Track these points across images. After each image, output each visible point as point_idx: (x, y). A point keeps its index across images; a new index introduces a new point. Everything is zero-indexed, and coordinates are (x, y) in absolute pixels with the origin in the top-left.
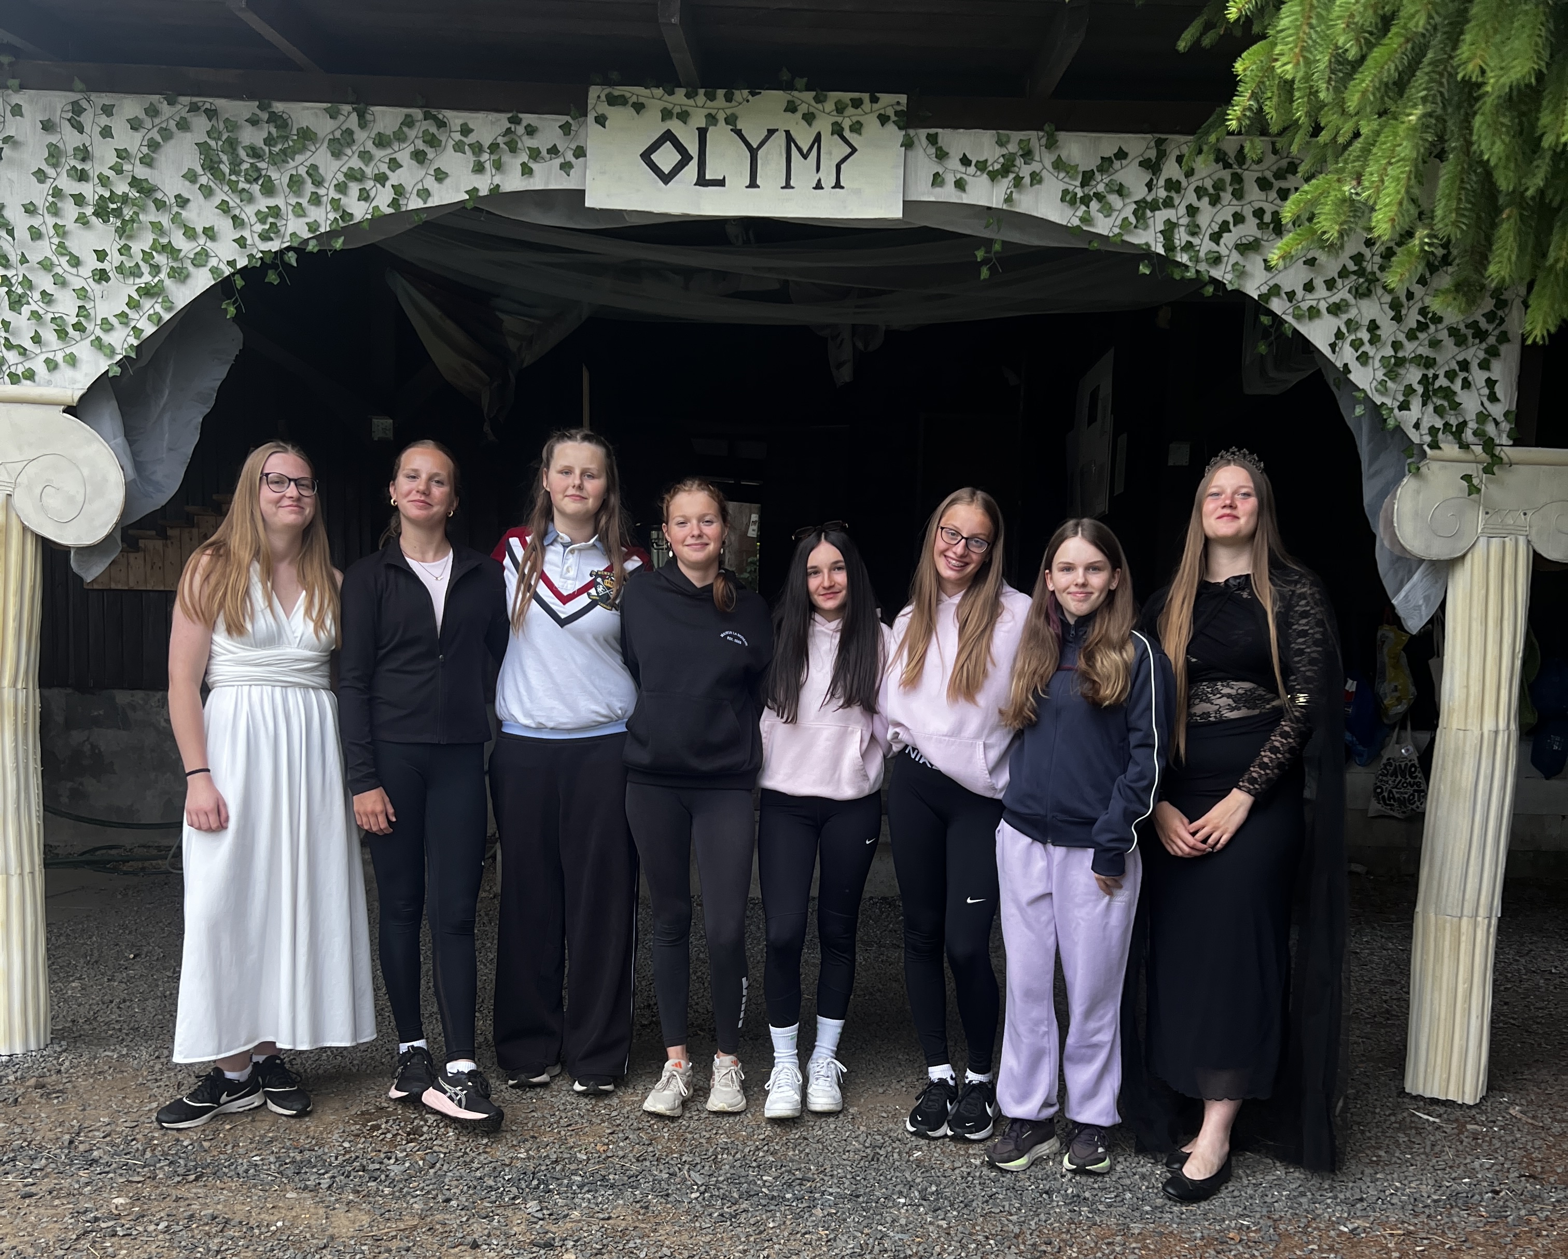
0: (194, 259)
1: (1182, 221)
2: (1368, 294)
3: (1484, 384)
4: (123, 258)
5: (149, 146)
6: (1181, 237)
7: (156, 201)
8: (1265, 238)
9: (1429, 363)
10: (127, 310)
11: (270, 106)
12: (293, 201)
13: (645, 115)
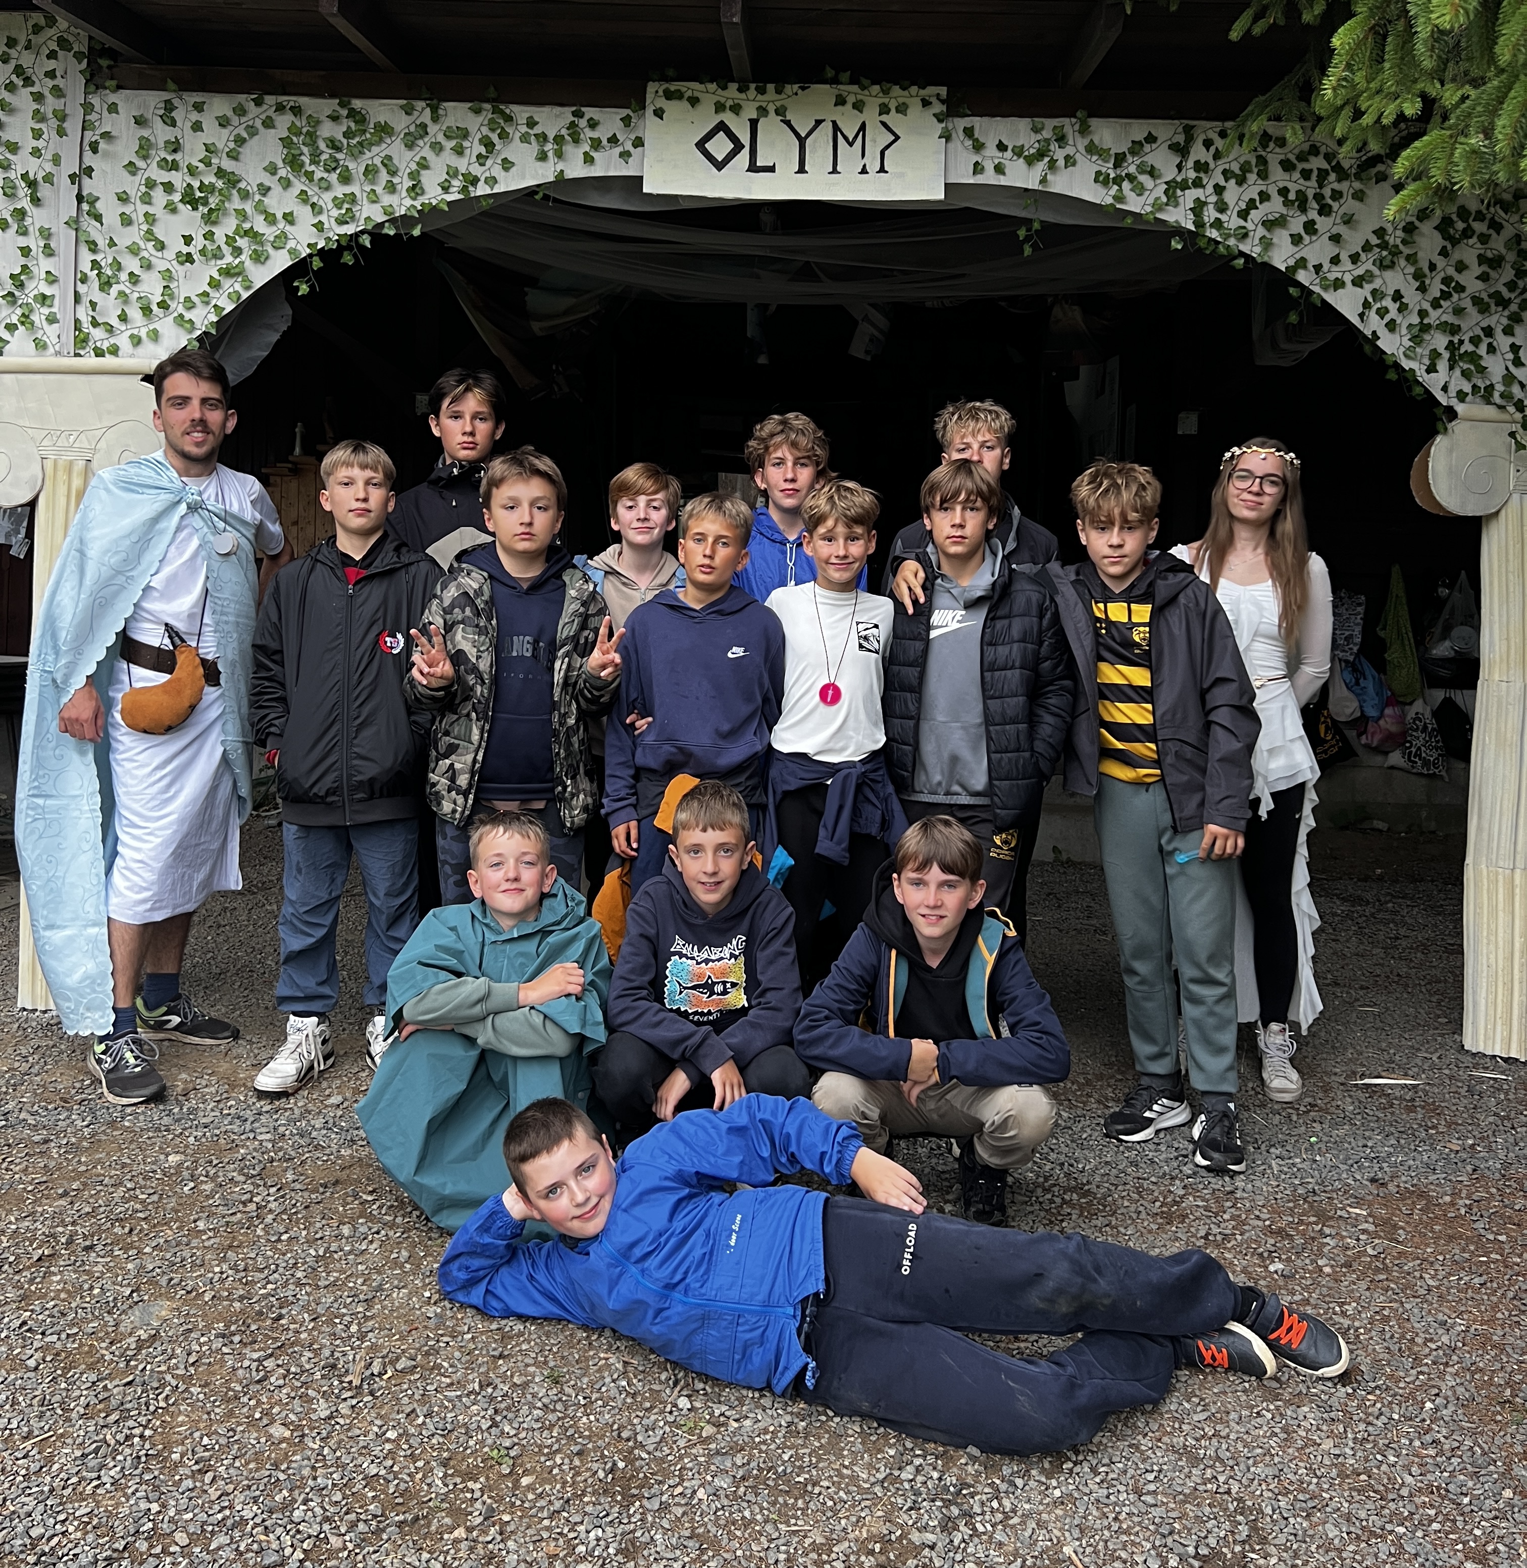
0: (274, 241)
1: (1209, 200)
2: (1392, 266)
3: (1508, 349)
4: (207, 242)
5: (235, 141)
6: (1210, 214)
7: (239, 191)
8: (1291, 214)
9: (1454, 330)
10: (208, 289)
11: (349, 103)
12: (368, 189)
13: (700, 108)
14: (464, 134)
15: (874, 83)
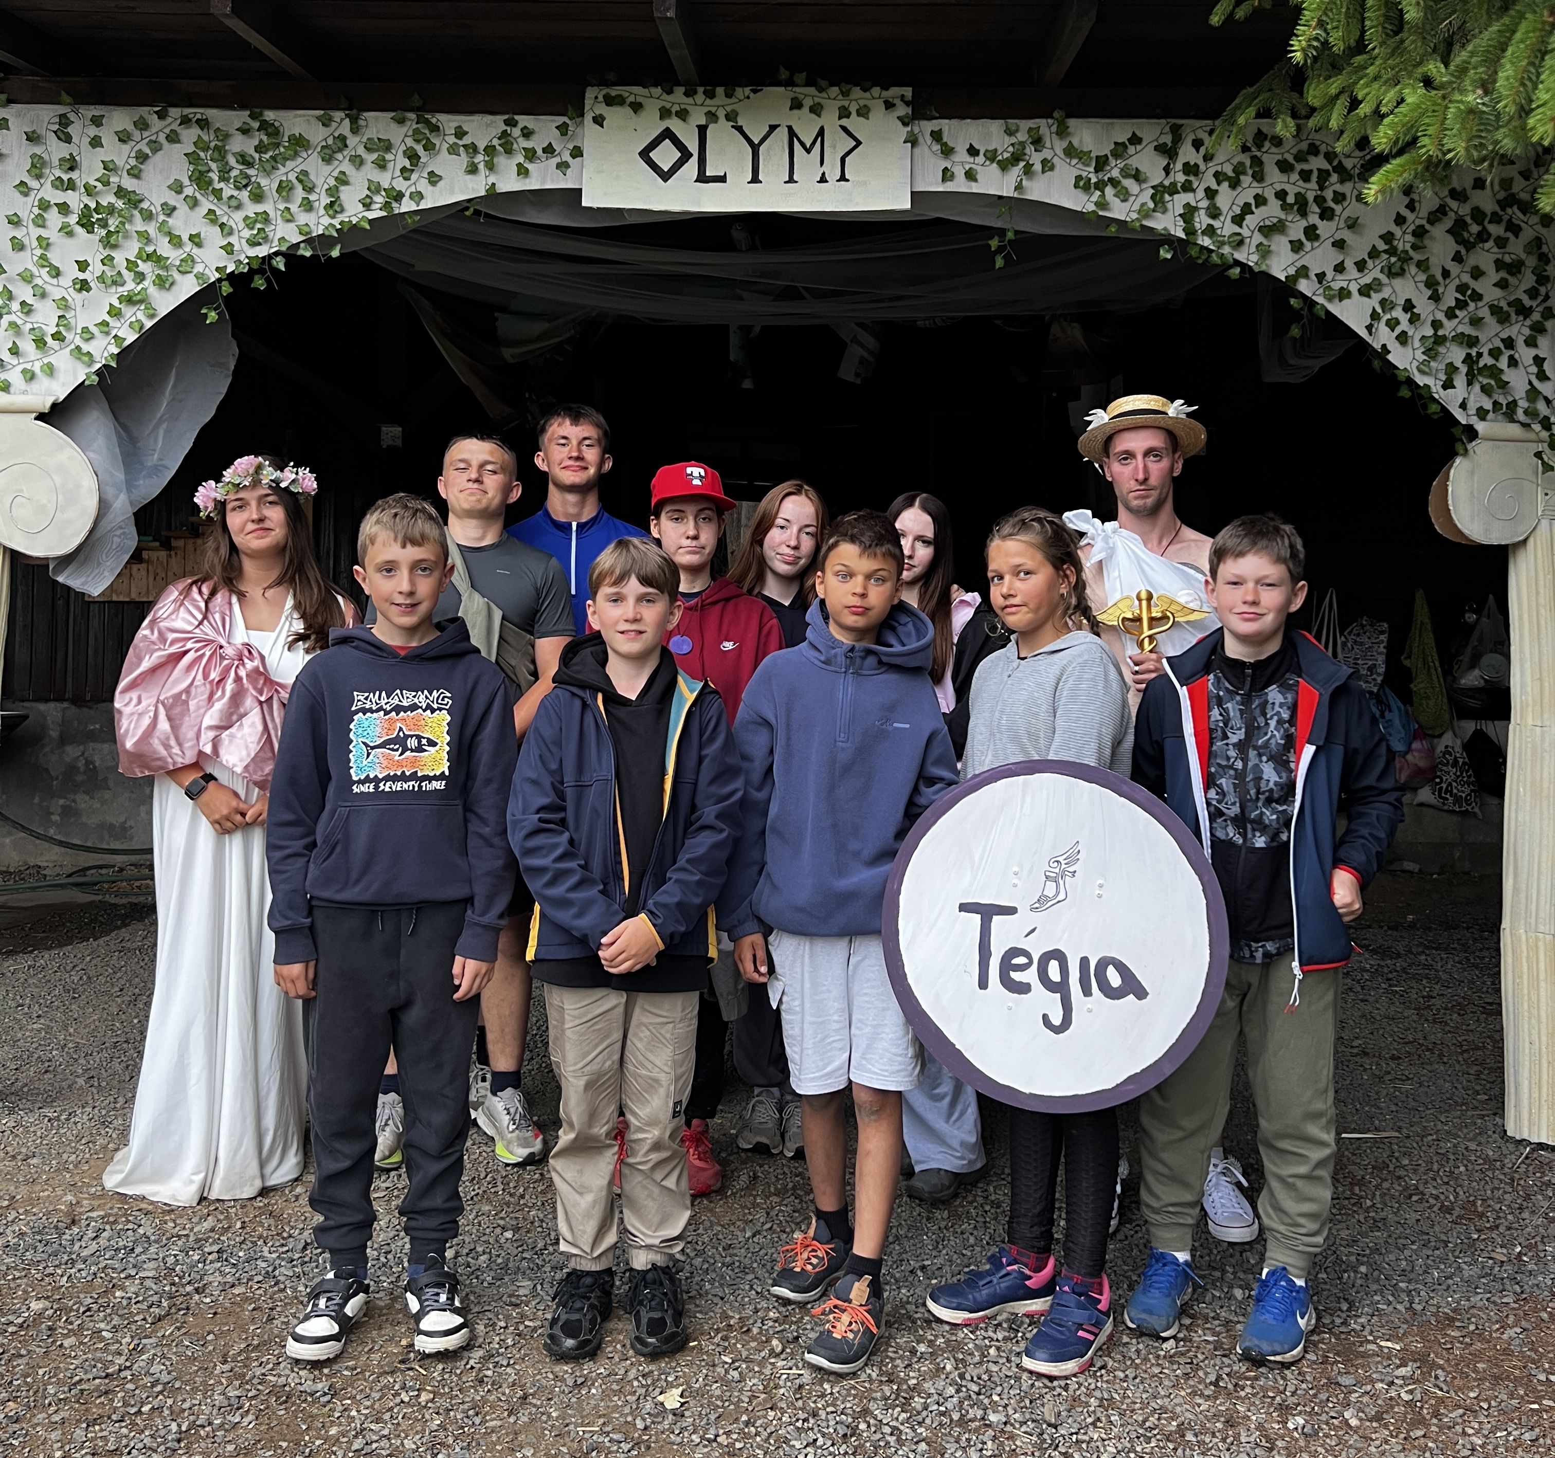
0: (180, 266)
1: (1201, 205)
2: (1401, 273)
3: (1532, 362)
4: (105, 268)
5: (137, 158)
6: (1202, 220)
7: (141, 211)
8: (1290, 219)
9: (1472, 342)
10: (107, 318)
11: (261, 114)
12: (282, 206)
13: (643, 114)
14: (387, 146)
15: (832, 85)
